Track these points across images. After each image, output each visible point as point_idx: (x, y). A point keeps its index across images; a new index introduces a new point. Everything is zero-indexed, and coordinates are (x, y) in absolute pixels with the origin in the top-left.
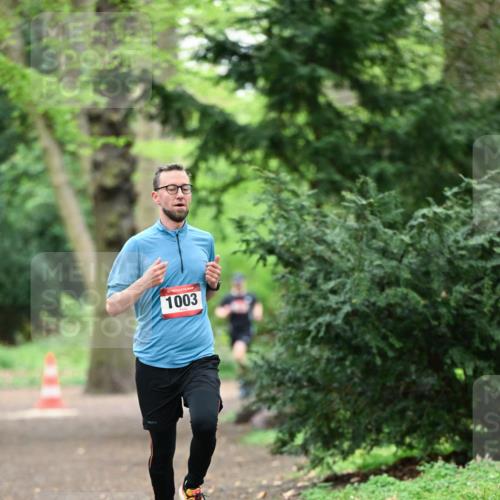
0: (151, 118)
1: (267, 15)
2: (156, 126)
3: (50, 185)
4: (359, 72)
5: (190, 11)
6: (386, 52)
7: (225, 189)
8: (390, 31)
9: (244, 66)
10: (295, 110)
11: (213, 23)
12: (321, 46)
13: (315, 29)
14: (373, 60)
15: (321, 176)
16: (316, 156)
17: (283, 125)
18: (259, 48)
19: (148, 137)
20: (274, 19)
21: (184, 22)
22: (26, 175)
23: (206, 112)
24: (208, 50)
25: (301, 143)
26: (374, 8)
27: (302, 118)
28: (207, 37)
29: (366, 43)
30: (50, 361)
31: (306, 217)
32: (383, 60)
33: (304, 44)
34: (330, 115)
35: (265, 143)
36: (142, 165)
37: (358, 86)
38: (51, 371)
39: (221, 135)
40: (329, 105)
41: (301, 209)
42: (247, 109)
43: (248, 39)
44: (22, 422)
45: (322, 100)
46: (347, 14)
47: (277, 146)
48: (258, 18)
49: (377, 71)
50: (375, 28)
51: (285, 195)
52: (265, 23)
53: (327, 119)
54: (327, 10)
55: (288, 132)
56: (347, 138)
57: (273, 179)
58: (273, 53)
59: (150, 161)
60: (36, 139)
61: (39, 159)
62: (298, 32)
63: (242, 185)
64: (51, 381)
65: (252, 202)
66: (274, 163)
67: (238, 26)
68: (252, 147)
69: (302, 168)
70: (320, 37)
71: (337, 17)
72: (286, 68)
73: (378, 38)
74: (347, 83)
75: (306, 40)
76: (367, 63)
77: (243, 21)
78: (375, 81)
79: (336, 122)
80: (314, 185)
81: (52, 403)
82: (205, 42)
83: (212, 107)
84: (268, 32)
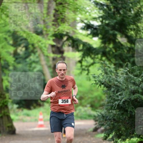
0: (69, 46)
1: (101, 17)
2: (71, 48)
3: (41, 65)
4: (127, 33)
5: (80, 16)
6: (135, 27)
7: (90, 66)
8: (136, 21)
9: (95, 31)
10: (109, 44)
11: (86, 19)
12: (117, 26)
13: (115, 21)
14: (131, 29)
15: (117, 62)
16: (115, 56)
17: (106, 48)
18: (99, 26)
19: (68, 51)
20: (103, 18)
21: (78, 19)
22: (34, 62)
23: (85, 44)
24: (85, 27)
25: (111, 53)
26: (132, 15)
27: (111, 46)
28: (85, 23)
29: (129, 25)
30: (41, 114)
31: (112, 74)
32: (134, 29)
33: (112, 25)
34: (119, 45)
35: (101, 53)
36: (66, 59)
37: (127, 37)
38: (41, 117)
39: (88, 51)
40: (119, 42)
41: (111, 72)
42: (96, 43)
43: (96, 23)
44: (33, 131)
45: (117, 41)
46: (124, 17)
47: (104, 54)
48: (99, 17)
49: (132, 32)
50: (132, 20)
51: (106, 68)
52: (101, 19)
53: (118, 46)
54: (118, 15)
55: (108, 50)
56: (124, 51)
57: (103, 63)
58: (103, 28)
59: (69, 58)
60: (37, 52)
61: (37, 57)
62: (110, 22)
63: (95, 65)
64: (41, 120)
65: (97, 70)
66: (104, 58)
67: (93, 20)
68: (97, 54)
69: (112, 60)
70: (116, 23)
71: (121, 17)
72: (107, 32)
73: (133, 23)
74: (124, 36)
75: (112, 24)
76: (130, 30)
77: (95, 19)
78: (132, 35)
79: (121, 47)
80: (115, 64)
81: (41, 126)
82: (84, 25)
83: (86, 43)
84: (102, 22)
